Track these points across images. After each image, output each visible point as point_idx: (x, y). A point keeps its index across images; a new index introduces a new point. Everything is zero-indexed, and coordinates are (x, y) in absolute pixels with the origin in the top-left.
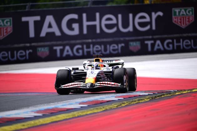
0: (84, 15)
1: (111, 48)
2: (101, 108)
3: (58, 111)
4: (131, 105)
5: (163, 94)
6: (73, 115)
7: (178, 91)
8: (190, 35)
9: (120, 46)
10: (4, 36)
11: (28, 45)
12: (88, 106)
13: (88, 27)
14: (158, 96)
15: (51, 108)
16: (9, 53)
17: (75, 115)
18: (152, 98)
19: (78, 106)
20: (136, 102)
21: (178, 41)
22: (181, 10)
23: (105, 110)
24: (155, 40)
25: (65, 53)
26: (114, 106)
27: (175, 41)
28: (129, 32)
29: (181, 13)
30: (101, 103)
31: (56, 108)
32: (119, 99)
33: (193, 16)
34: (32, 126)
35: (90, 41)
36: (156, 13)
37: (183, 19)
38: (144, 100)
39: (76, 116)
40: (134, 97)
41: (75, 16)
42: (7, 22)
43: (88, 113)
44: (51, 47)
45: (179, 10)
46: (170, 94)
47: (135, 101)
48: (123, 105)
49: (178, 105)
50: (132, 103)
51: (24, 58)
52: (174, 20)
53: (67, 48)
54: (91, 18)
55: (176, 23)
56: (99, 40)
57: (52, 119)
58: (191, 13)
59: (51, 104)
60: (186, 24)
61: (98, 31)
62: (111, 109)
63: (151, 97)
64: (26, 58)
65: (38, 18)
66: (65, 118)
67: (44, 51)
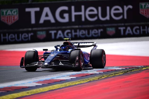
0: (73, 8)
1: (93, 32)
2: (86, 80)
3: (54, 82)
4: (109, 78)
5: (133, 69)
7: (145, 67)
9: (100, 31)
10: (12, 22)
11: (30, 29)
12: (77, 78)
13: (76, 16)
14: (130, 71)
15: (48, 79)
16: (16, 35)
17: (66, 85)
19: (69, 78)
20: (113, 75)
22: (146, 4)
23: (89, 81)
24: (126, 27)
25: (58, 36)
26: (96, 78)
27: (141, 27)
28: (107, 20)
29: (146, 7)
30: (86, 76)
31: (52, 79)
32: (100, 73)
34: (34, 93)
35: (77, 27)
36: (127, 6)
37: (148, 11)
38: (119, 73)
39: (68, 86)
40: (111, 71)
41: (66, 8)
42: (14, 12)
43: (77, 84)
44: (47, 31)
46: (138, 69)
47: (112, 75)
48: (103, 78)
49: (145, 78)
50: (110, 76)
51: (27, 39)
52: (141, 12)
53: (60, 32)
54: (78, 9)
57: (50, 88)
59: (49, 76)
61: (83, 19)
62: (94, 81)
63: (124, 71)
64: (28, 40)
65: (38, 9)
66: (59, 87)
67: (42, 34)
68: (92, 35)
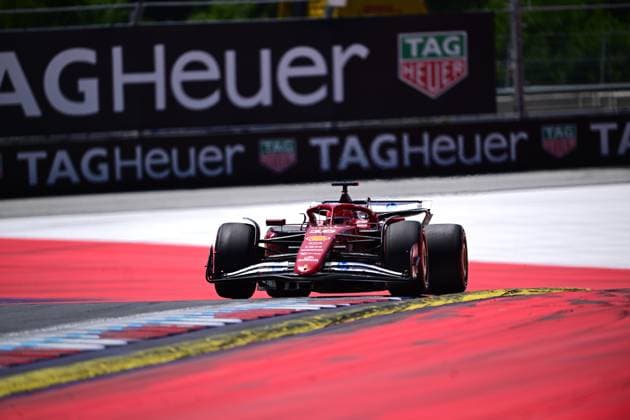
0: (117, 53)
1: (203, 158)
2: (170, 351)
3: (33, 359)
4: (267, 342)
5: (367, 308)
6: (79, 372)
8: (453, 119)
9: (230, 151)
12: (130, 343)
13: (129, 89)
14: (353, 315)
15: (9, 348)
17: (86, 371)
18: (334, 321)
19: (96, 344)
20: (282, 334)
21: (416, 141)
22: (426, 39)
23: (182, 358)
24: (343, 135)
25: (54, 175)
26: (212, 343)
27: (406, 138)
28: (259, 107)
29: (427, 50)
30: (170, 335)
31: (27, 349)
32: (227, 324)
33: (465, 58)
35: (135, 134)
36: (345, 47)
37: (433, 69)
38: (307, 325)
39: (91, 374)
40: (277, 315)
41: (88, 56)
43: (130, 365)
45: (420, 40)
47: (279, 330)
48: (241, 342)
49: (415, 344)
50: (271, 336)
52: (404, 72)
53: (62, 156)
54: (139, 61)
55: (409, 82)
56: (162, 133)
57: (14, 385)
58: (457, 48)
59: (11, 334)
60: (442, 86)
61: (161, 103)
62: (202, 354)
63: (331, 316)
66: (56, 380)
68: (198, 169)
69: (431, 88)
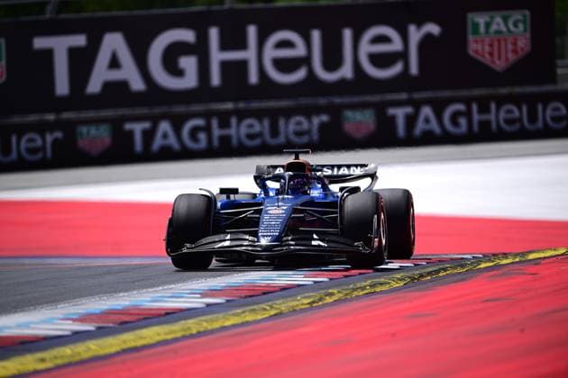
0: (214, 33)
1: (292, 127)
2: (265, 309)
3: (141, 317)
4: (351, 300)
5: (442, 267)
6: (184, 330)
7: (487, 257)
8: (518, 90)
9: (316, 121)
11: (51, 117)
12: (228, 301)
13: (225, 65)
14: (429, 273)
15: (119, 308)
17: (189, 328)
18: (413, 279)
19: (198, 302)
20: (366, 292)
21: (484, 109)
22: (492, 18)
23: (276, 315)
24: (417, 105)
25: (158, 142)
26: (302, 301)
27: (475, 107)
28: (343, 82)
29: (494, 28)
30: (264, 294)
31: (135, 307)
32: (315, 282)
33: (528, 35)
34: (66, 361)
35: (229, 106)
36: (419, 26)
37: (499, 46)
38: (389, 283)
39: (194, 331)
41: (187, 35)
43: (228, 323)
44: (117, 125)
45: (488, 19)
46: (462, 266)
47: (363, 288)
48: (329, 300)
49: (487, 301)
50: (355, 293)
51: (39, 156)
52: (473, 47)
53: (165, 126)
54: (233, 40)
56: (255, 105)
57: (125, 342)
58: (521, 27)
59: (121, 294)
60: (507, 59)
61: (253, 78)
62: (294, 311)
63: (409, 274)
64: (44, 157)
65: (80, 40)
66: (163, 337)
67: (96, 135)
68: (287, 137)
69: (497, 62)
